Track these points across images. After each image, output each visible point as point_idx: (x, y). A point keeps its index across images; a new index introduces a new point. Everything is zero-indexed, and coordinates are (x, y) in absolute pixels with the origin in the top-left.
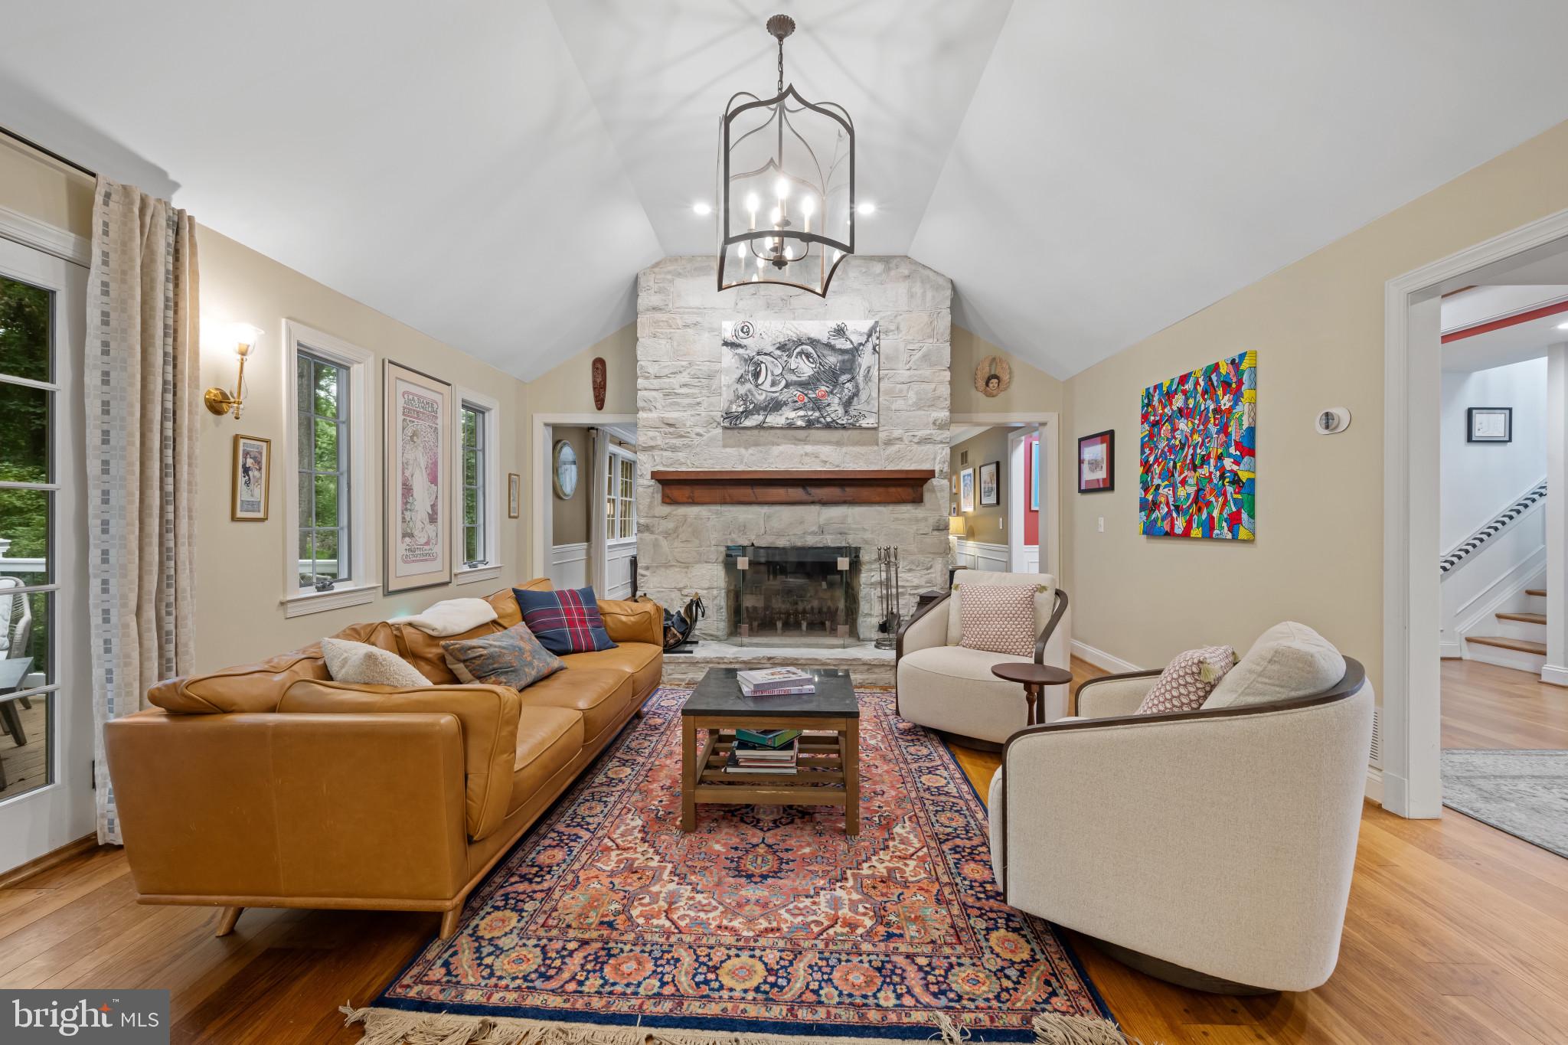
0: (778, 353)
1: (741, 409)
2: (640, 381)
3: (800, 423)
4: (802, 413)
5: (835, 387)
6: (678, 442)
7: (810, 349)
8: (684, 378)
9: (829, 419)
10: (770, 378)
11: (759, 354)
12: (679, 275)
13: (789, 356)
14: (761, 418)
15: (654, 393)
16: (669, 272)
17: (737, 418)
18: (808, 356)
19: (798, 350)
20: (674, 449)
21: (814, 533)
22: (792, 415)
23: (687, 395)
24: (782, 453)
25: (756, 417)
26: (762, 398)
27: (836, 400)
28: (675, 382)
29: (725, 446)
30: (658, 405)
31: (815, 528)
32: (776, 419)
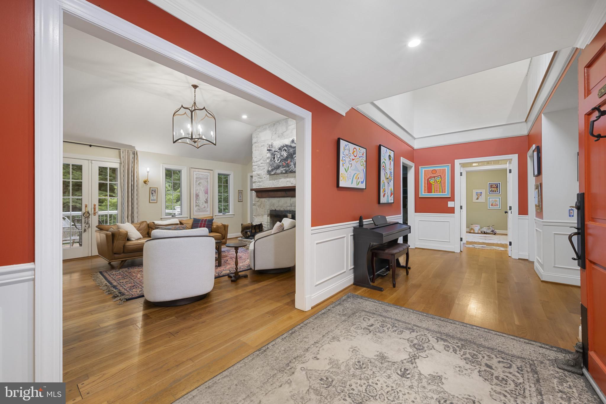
0: (279, 151)
1: (271, 169)
2: (253, 163)
3: (284, 172)
4: (284, 169)
5: (292, 159)
6: (260, 180)
7: (286, 148)
8: (262, 161)
9: (291, 170)
10: (277, 159)
11: (275, 152)
12: (260, 132)
13: (281, 151)
14: (275, 171)
15: (256, 166)
16: (258, 132)
17: (270, 172)
18: (286, 150)
19: (283, 149)
20: (260, 182)
21: (289, 206)
22: (282, 169)
23: (262, 166)
24: (282, 181)
25: (274, 171)
26: (275, 165)
27: (292, 163)
28: (259, 163)
29: (270, 180)
30: (257, 170)
31: (289, 205)
32: (279, 171)
